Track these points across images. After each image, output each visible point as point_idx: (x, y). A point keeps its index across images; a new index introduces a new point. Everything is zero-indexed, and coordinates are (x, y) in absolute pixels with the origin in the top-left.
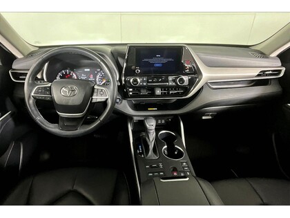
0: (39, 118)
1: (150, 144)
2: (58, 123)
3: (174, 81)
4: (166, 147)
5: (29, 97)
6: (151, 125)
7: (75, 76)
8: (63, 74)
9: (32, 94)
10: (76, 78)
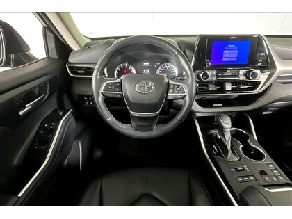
0: (110, 118)
1: (226, 143)
2: (130, 123)
3: (245, 75)
4: (241, 146)
5: (98, 94)
6: (227, 123)
7: (134, 70)
8: (121, 68)
9: (102, 91)
10: (135, 72)
